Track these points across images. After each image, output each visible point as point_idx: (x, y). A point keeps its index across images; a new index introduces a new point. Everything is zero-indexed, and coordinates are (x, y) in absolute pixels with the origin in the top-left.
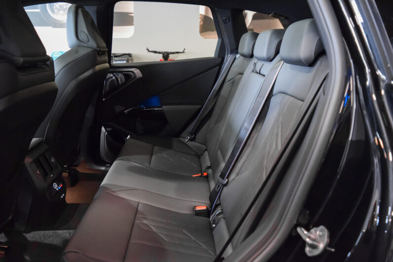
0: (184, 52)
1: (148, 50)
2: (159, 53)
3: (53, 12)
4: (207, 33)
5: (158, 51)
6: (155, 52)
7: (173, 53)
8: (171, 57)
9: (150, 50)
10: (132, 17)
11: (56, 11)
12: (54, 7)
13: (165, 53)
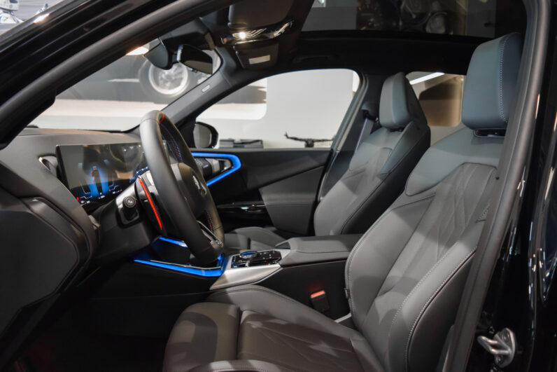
1: (286, 136)
2: (301, 140)
3: (157, 83)
5: (299, 137)
6: (296, 139)
7: (319, 141)
8: (317, 146)
9: (289, 136)
10: (264, 93)
11: (161, 82)
12: (160, 78)
13: (309, 140)
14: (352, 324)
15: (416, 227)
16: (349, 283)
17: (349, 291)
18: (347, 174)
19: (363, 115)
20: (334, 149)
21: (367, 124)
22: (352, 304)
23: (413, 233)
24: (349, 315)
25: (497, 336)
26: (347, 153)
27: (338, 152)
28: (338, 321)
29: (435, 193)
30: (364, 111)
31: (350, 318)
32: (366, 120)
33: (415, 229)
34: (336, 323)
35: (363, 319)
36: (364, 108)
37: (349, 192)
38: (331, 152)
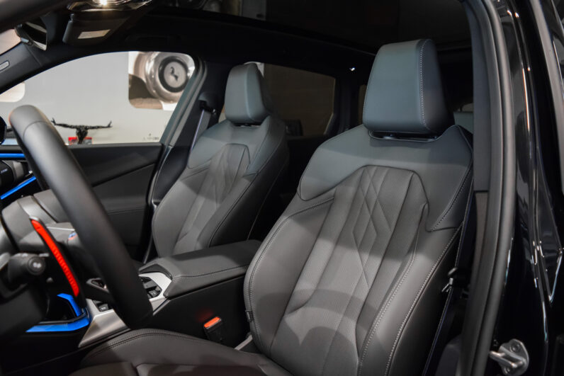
0: (109, 126)
2: (71, 127)
4: (137, 100)
5: (70, 123)
7: (93, 128)
9: (57, 122)
13: (80, 126)
14: (256, 348)
15: (319, 234)
16: (251, 303)
17: (251, 313)
18: (186, 173)
19: (200, 106)
20: (166, 144)
21: (204, 117)
22: (256, 326)
23: (316, 241)
24: (250, 339)
25: (502, 348)
26: (182, 150)
27: (171, 148)
28: (239, 348)
29: (334, 196)
30: (202, 101)
31: (252, 341)
32: (203, 112)
33: (318, 236)
34: (236, 351)
35: (271, 341)
36: (202, 98)
37: (192, 193)
38: (162, 148)
